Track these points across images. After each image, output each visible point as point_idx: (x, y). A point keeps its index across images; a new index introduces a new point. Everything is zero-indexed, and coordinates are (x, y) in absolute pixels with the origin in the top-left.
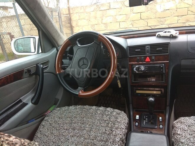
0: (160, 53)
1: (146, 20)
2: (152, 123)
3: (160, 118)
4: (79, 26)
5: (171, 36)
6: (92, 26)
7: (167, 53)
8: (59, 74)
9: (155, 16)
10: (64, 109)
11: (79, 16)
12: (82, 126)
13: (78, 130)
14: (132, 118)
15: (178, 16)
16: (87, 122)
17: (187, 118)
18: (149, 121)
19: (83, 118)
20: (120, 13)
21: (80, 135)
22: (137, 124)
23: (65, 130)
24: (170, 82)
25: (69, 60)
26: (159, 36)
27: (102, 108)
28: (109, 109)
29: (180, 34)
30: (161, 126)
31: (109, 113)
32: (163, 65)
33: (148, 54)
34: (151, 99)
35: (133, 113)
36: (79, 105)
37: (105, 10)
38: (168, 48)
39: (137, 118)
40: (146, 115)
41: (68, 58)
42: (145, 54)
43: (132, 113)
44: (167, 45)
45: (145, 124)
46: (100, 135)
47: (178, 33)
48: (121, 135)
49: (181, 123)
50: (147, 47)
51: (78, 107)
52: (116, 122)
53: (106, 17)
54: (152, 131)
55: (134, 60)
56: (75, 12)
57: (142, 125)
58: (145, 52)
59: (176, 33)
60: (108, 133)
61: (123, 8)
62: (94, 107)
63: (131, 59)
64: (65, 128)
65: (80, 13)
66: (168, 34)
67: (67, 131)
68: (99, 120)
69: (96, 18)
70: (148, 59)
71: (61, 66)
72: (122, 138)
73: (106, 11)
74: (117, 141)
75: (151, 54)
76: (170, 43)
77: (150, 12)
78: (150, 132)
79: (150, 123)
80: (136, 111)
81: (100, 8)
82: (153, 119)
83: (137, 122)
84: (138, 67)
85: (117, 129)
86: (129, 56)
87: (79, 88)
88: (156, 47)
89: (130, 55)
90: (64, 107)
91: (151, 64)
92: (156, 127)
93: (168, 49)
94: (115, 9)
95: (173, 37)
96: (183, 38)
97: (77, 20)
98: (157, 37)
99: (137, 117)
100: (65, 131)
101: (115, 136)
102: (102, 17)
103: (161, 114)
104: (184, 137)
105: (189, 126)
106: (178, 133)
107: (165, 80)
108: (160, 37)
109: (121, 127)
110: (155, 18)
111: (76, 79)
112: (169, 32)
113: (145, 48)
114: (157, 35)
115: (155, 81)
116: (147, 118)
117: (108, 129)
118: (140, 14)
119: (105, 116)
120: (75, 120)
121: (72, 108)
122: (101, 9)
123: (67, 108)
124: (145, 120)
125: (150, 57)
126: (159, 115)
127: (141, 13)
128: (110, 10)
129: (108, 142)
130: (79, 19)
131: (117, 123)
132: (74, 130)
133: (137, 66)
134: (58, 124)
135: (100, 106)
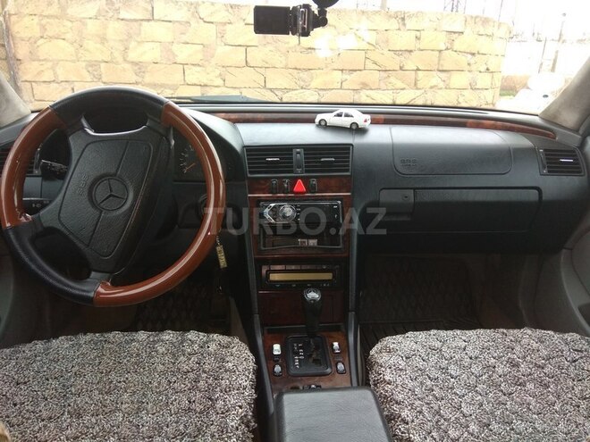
0: (329, 171)
1: (262, 71)
2: (316, 361)
3: (336, 344)
4: (40, 60)
5: (354, 127)
6: (91, 66)
7: (347, 171)
8: (11, 228)
9: (284, 62)
10: (28, 350)
11: (43, 28)
12: (108, 402)
13: (93, 415)
14: (262, 353)
15: (342, 70)
16: (123, 385)
17: (399, 338)
18: (308, 356)
19: (108, 373)
20: (185, 38)
21: (103, 429)
22: (278, 369)
23: (43, 420)
24: (355, 248)
25: (40, 179)
26: (323, 123)
27: (169, 336)
28: (192, 335)
29: (374, 122)
30: (341, 366)
31: (196, 347)
32: (339, 202)
33: (299, 172)
34: (313, 295)
35: (263, 341)
36: (85, 334)
37: (136, 20)
38: (348, 157)
39: (276, 353)
40: (298, 340)
41: (36, 172)
42: (292, 172)
43: (260, 341)
44: (345, 149)
45: (300, 365)
46: (173, 418)
47: (369, 122)
48: (241, 407)
49: (390, 352)
50: (298, 153)
51: (84, 338)
52: (222, 370)
53: (139, 42)
54: (321, 384)
55: (264, 187)
56: (27, 11)
57: (293, 371)
58: (292, 167)
59: (366, 121)
60: (199, 408)
61: (193, 22)
62: (142, 335)
63: (256, 185)
64: (45, 414)
65: (48, 17)
66: (346, 122)
67: (52, 425)
68: (163, 373)
69: (103, 39)
70: (300, 186)
71: (20, 200)
72: (245, 416)
73: (141, 25)
74: (232, 426)
75: (306, 172)
76: (352, 145)
77: (272, 48)
78: (317, 386)
79: (311, 360)
80: (270, 332)
81: (117, 10)
82: (317, 348)
83: (276, 362)
84: (274, 207)
85: (226, 391)
86: (249, 175)
87: (93, 274)
88: (321, 154)
89: (251, 172)
90: (28, 345)
91: (307, 199)
92: (329, 370)
93: (348, 161)
94: (170, 22)
95: (358, 130)
96: (380, 135)
97: (32, 40)
98: (317, 126)
99: (277, 349)
100: (45, 426)
101: (225, 413)
102: (127, 40)
103: (334, 334)
104: (400, 387)
105: (407, 358)
106: (387, 378)
107: (344, 242)
108: (324, 126)
109: (238, 386)
110: (286, 67)
111: (80, 245)
112: (347, 115)
113: (292, 154)
114: (317, 120)
115: (316, 244)
116: (301, 348)
117: (199, 395)
118: (244, 49)
119: (182, 358)
120: (80, 382)
121: (61, 344)
122: (123, 14)
123: (39, 345)
124: (297, 354)
125: (306, 180)
126: (332, 337)
127: (248, 49)
128: (152, 23)
129: (203, 436)
130: (42, 37)
131: (226, 376)
132: (79, 416)
133: (272, 205)
134: (15, 405)
135: (162, 330)
